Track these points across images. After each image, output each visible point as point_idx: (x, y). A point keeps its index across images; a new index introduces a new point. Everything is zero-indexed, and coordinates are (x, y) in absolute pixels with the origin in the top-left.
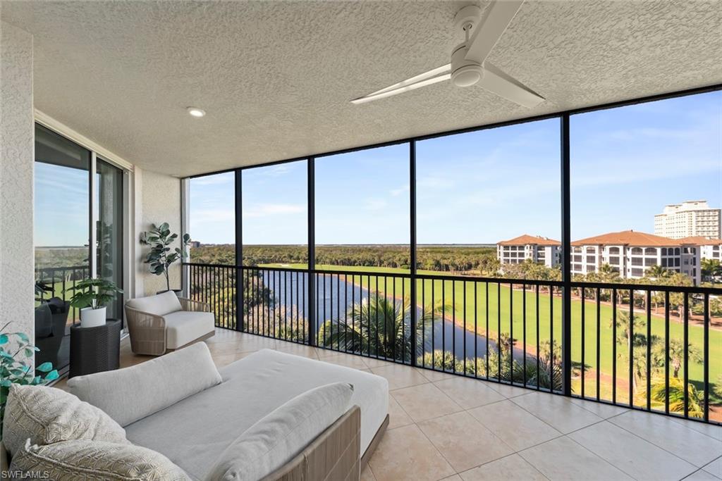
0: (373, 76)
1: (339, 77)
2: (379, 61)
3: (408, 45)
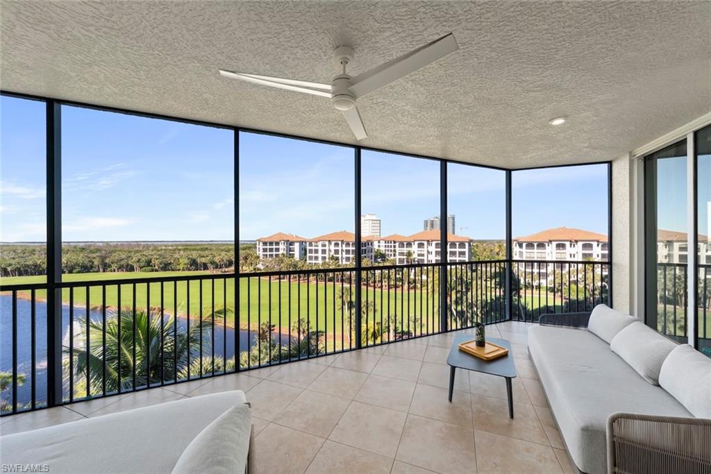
0: (236, 51)
1: (190, 27)
2: (252, 40)
3: (290, 44)
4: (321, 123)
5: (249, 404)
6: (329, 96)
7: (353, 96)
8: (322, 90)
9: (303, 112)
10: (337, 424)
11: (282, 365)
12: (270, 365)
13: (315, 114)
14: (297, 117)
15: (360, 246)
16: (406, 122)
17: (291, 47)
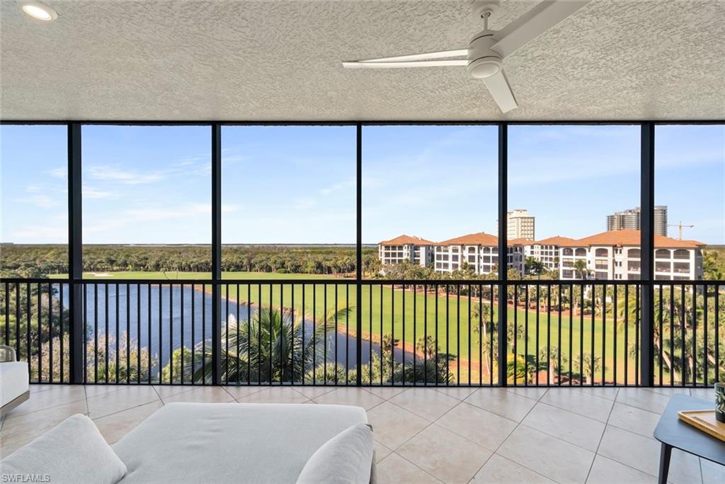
0: (359, 38)
1: (316, 25)
2: (374, 21)
3: (416, 13)
4: (454, 100)
5: (371, 427)
6: (465, 63)
7: (498, 56)
8: (456, 57)
9: (432, 92)
10: (473, 478)
11: (406, 388)
12: (392, 383)
13: (446, 90)
14: (424, 98)
15: (505, 252)
16: (579, 76)
17: (418, 15)
